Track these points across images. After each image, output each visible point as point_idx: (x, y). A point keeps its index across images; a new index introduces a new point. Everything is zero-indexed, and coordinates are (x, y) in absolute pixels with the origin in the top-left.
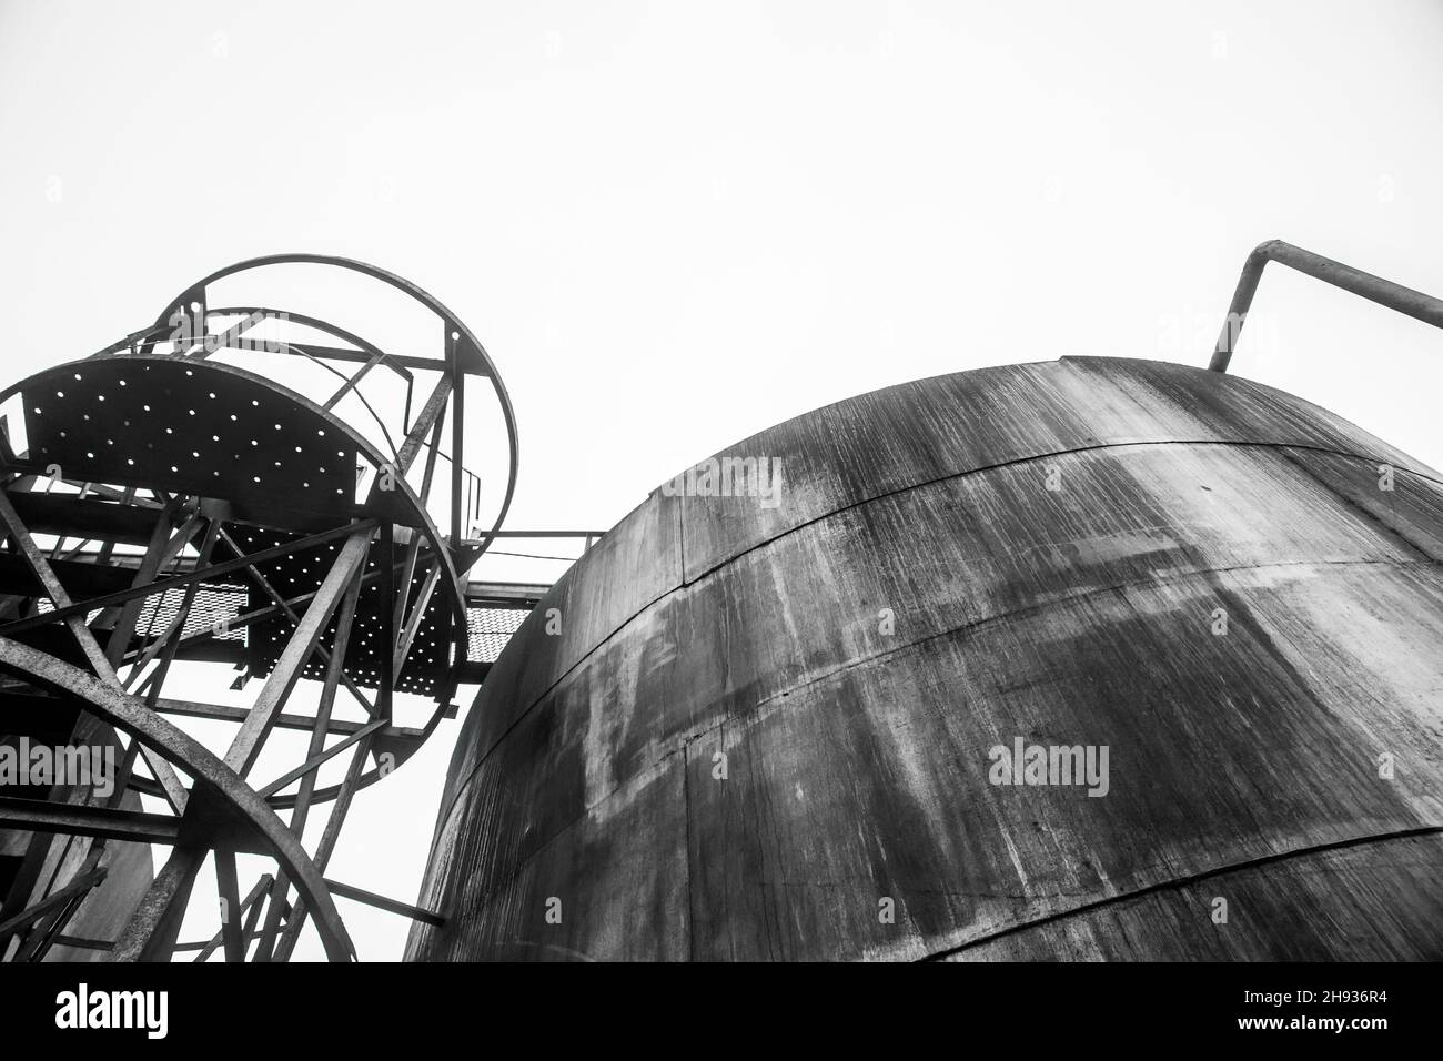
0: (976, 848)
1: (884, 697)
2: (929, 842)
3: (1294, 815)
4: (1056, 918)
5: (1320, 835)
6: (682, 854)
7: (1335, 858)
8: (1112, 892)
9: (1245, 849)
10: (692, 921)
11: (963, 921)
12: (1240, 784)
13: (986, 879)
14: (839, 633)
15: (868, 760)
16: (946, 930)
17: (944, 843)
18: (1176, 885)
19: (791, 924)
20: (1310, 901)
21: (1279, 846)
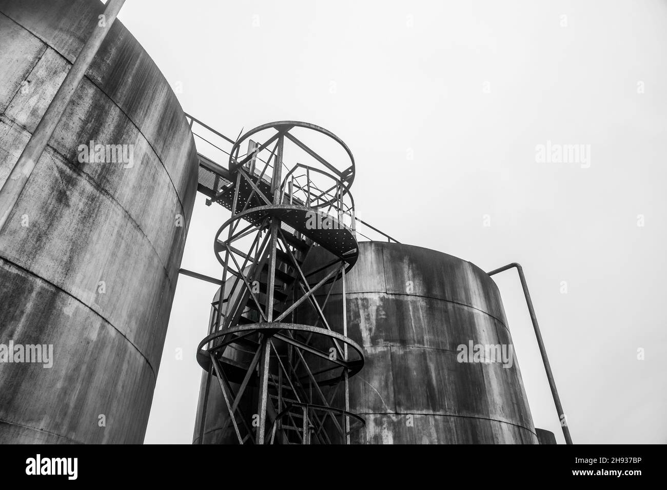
0: (442, 399)
1: (431, 359)
2: (435, 395)
3: (478, 412)
4: (450, 416)
5: (481, 416)
6: (391, 373)
7: (481, 420)
8: (457, 415)
9: (472, 415)
10: (394, 389)
11: (438, 411)
12: (474, 404)
13: (442, 405)
14: (423, 337)
15: (427, 373)
16: (436, 411)
17: (437, 396)
18: (464, 417)
19: (413, 399)
20: (477, 425)
21: (476, 416)
